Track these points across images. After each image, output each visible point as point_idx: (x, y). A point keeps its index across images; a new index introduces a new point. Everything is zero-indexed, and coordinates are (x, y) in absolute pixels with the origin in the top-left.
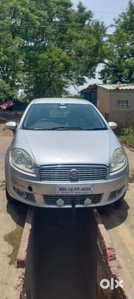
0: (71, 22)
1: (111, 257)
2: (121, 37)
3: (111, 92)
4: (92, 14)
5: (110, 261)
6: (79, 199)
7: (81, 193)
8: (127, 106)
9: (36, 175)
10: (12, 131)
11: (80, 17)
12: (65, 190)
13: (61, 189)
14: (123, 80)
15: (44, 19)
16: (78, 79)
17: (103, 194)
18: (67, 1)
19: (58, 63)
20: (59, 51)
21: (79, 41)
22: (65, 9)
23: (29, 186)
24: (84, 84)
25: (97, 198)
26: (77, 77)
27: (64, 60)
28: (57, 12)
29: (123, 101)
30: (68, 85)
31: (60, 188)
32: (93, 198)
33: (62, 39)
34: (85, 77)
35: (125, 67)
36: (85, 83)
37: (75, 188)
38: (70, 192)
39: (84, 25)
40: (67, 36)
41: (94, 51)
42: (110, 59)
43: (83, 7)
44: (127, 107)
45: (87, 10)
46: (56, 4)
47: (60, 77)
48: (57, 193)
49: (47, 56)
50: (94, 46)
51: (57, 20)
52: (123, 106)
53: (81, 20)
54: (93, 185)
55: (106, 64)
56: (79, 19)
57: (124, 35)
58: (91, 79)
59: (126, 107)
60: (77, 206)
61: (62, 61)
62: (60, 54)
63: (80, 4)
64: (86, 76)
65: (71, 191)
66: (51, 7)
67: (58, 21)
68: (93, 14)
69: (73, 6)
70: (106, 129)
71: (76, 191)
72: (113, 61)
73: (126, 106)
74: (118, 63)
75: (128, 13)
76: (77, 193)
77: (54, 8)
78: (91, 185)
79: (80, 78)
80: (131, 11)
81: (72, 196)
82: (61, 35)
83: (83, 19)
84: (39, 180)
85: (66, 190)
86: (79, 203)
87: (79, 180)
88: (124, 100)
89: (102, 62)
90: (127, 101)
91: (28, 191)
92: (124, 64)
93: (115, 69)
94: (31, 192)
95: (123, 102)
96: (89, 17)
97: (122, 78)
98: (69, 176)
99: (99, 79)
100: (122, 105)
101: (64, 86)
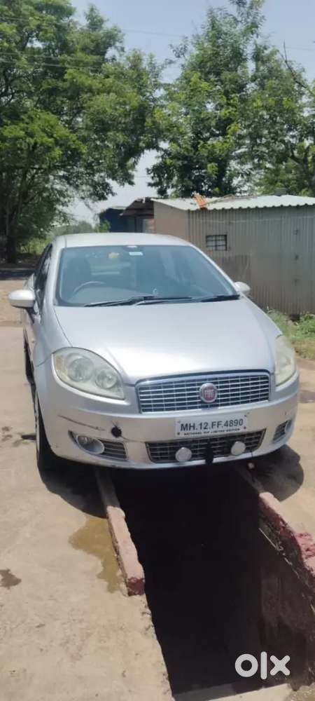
0: (73, 52)
1: (308, 550)
2: (195, 91)
3: (191, 216)
4: (120, 35)
5: (306, 558)
6: (220, 444)
7: (223, 431)
8: (226, 245)
9: (127, 401)
10: (25, 311)
11: (93, 41)
12: (192, 428)
13: (184, 427)
14: (204, 189)
15: (8, 41)
16: (95, 184)
17: (265, 430)
18: (62, 3)
19: (49, 149)
20: (48, 121)
21: (98, 97)
22: (57, 20)
23: (113, 426)
24: (109, 198)
25: (253, 439)
26: (90, 181)
27: (61, 142)
28: (39, 28)
29: (216, 236)
30: (66, 200)
31: (182, 425)
32: (247, 439)
33: (53, 92)
34: (109, 181)
35: (208, 157)
36: (110, 195)
37: (213, 423)
38: (202, 431)
39: (104, 60)
40: (67, 85)
41: (136, 121)
42: (173, 140)
43: (99, 18)
44: (226, 250)
45: (107, 26)
46: (36, 9)
47: (47, 181)
48: (177, 435)
49: (23, 133)
50: (133, 109)
51: (38, 45)
52: (216, 246)
53: (97, 45)
54: (247, 414)
55: (165, 151)
56: (92, 46)
57: (202, 85)
58: (123, 184)
59: (224, 248)
60: (216, 460)
61: (57, 143)
62: (52, 127)
63: (92, 10)
64: (114, 178)
65: (205, 428)
66: (24, 15)
67: (39, 49)
68: (124, 35)
69: (76, 14)
70: (235, 297)
71: (215, 428)
72: (179, 145)
73: (223, 245)
74: (192, 149)
75: (207, 35)
76: (216, 432)
77: (31, 18)
78: (243, 414)
79: (98, 184)
80: (214, 32)
81: (206, 440)
82: (53, 82)
83: (102, 46)
84: (137, 410)
85: (194, 429)
86: (218, 453)
87: (218, 406)
88: (218, 234)
89: (155, 147)
90: (226, 236)
91: (112, 438)
92: (204, 152)
93: (186, 162)
94: (119, 439)
95: (218, 238)
96: (115, 41)
97: (203, 184)
98: (199, 398)
99: (150, 185)
100: (214, 244)
101: (58, 200)
